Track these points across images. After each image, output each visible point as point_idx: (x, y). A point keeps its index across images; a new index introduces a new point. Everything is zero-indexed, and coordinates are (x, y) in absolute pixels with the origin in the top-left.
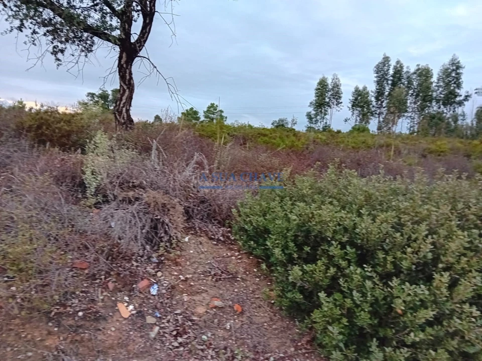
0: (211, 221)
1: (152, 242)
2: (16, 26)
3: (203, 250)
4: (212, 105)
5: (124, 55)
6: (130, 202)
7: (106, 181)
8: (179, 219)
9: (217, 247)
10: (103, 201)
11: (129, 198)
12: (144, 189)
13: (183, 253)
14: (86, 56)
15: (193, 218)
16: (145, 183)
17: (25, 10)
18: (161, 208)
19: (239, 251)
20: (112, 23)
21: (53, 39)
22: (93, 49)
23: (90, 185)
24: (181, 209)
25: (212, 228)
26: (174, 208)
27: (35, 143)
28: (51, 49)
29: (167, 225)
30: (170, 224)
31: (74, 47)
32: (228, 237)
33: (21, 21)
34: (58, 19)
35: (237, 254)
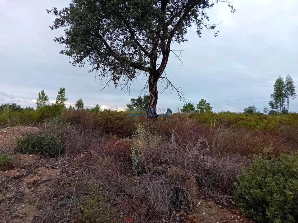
0: (216, 188)
1: (175, 205)
2: (95, 67)
3: (212, 212)
4: (202, 100)
5: (152, 78)
6: (160, 174)
7: (144, 158)
8: (194, 188)
9: (223, 210)
10: (142, 172)
11: (159, 171)
12: (168, 164)
13: (198, 215)
14: (131, 80)
15: (202, 186)
16: (169, 160)
17: (100, 58)
18: (180, 180)
19: (240, 215)
20: (145, 60)
21: (113, 72)
22: (135, 76)
23: (135, 160)
24: (194, 180)
25: (217, 194)
26: (189, 179)
27: (103, 133)
28: (112, 78)
29: (186, 193)
30: (187, 192)
31: (125, 76)
32: (230, 203)
33: (98, 64)
34: (117, 61)
35: (239, 217)
